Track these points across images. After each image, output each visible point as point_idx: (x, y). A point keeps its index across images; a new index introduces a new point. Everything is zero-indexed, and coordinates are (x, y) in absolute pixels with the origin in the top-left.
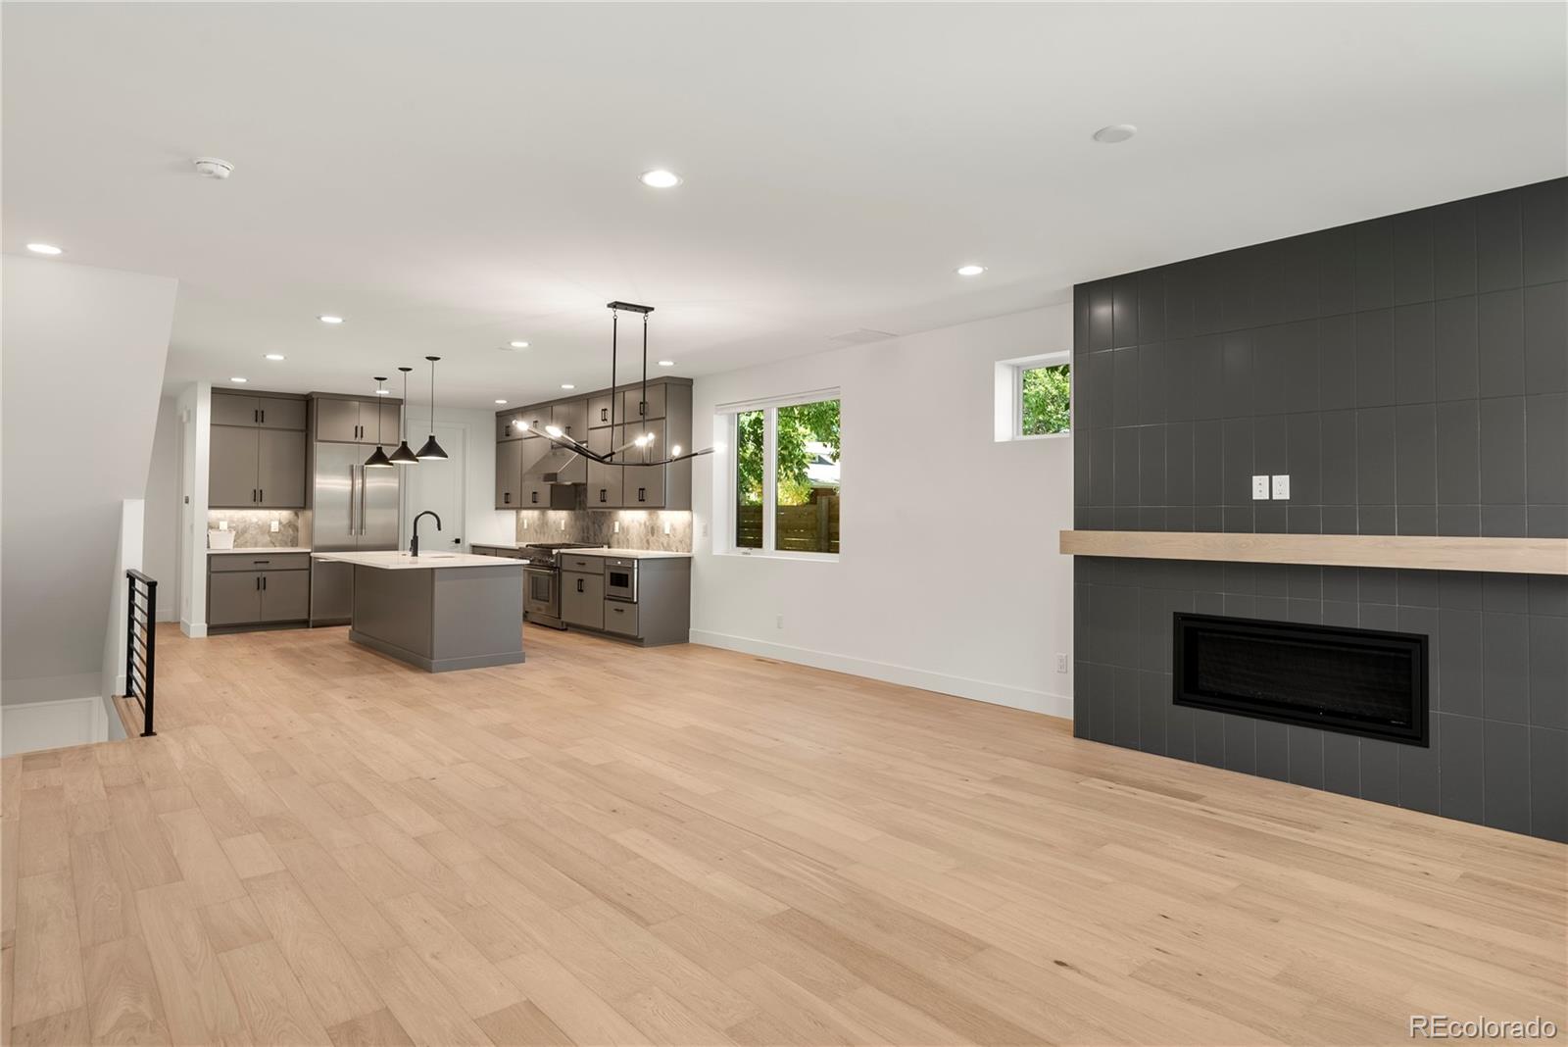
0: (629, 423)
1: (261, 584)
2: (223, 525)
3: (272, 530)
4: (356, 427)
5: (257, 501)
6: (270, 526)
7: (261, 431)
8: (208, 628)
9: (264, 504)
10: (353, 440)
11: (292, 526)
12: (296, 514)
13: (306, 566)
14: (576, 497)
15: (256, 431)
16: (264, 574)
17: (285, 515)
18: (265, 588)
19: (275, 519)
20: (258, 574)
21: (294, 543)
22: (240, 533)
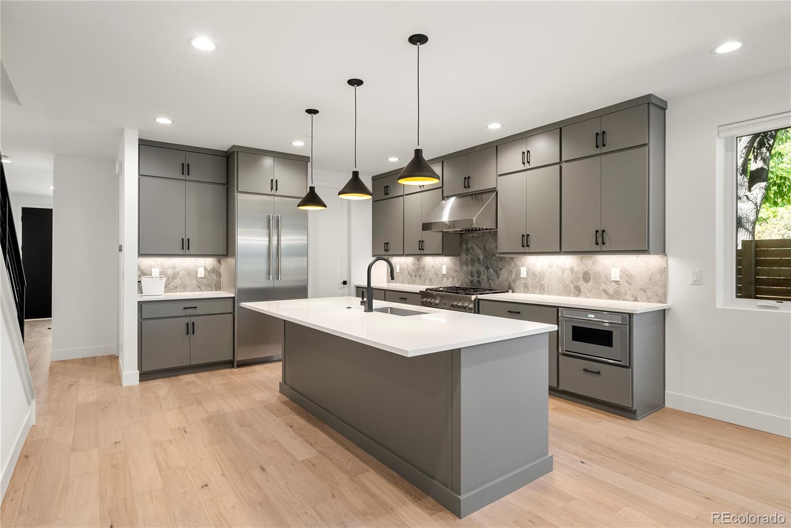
0: (566, 161)
1: (190, 329)
2: (156, 272)
3: (199, 276)
4: (272, 180)
5: (185, 248)
6: (196, 272)
7: (188, 183)
8: (140, 374)
9: (192, 251)
10: (270, 193)
11: (216, 272)
12: (219, 262)
13: (231, 311)
14: (461, 244)
15: (183, 183)
16: (193, 319)
17: (210, 262)
18: (193, 333)
19: (201, 265)
20: (187, 320)
21: (218, 287)
22: (170, 281)
